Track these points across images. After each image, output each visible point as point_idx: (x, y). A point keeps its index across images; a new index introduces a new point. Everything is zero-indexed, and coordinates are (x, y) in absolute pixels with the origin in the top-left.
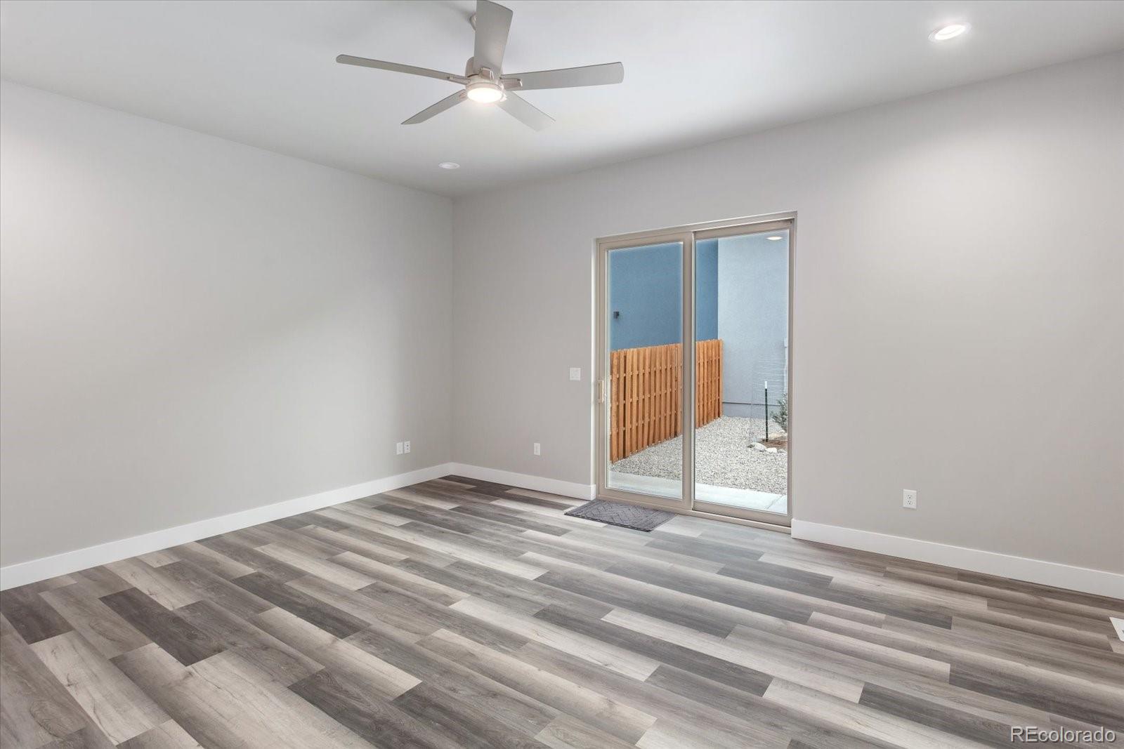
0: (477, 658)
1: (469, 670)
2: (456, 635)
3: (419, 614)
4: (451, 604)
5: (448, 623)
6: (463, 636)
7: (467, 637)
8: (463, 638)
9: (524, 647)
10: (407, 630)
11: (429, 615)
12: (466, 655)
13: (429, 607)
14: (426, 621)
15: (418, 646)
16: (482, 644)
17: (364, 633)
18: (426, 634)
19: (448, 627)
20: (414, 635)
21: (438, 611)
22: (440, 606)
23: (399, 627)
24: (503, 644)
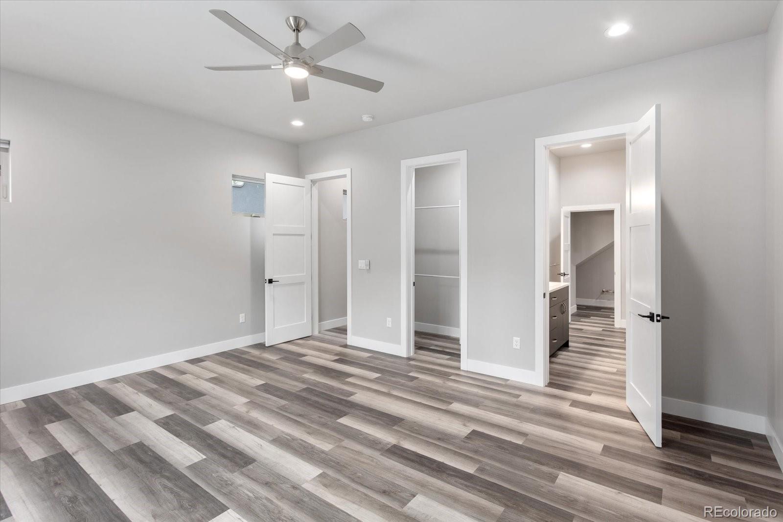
0: (305, 431)
1: (311, 425)
2: (317, 446)
3: (347, 464)
4: (321, 474)
5: (323, 455)
6: (313, 445)
7: (310, 444)
8: (312, 443)
9: (275, 437)
10: (352, 450)
11: (338, 462)
12: (312, 433)
13: (339, 471)
14: (339, 457)
15: (343, 439)
16: (301, 440)
17: (382, 448)
18: (338, 446)
19: (323, 452)
20: (347, 447)
21: (332, 467)
22: (331, 473)
23: (359, 453)
24: (288, 439)
